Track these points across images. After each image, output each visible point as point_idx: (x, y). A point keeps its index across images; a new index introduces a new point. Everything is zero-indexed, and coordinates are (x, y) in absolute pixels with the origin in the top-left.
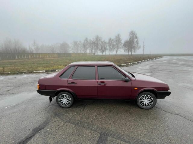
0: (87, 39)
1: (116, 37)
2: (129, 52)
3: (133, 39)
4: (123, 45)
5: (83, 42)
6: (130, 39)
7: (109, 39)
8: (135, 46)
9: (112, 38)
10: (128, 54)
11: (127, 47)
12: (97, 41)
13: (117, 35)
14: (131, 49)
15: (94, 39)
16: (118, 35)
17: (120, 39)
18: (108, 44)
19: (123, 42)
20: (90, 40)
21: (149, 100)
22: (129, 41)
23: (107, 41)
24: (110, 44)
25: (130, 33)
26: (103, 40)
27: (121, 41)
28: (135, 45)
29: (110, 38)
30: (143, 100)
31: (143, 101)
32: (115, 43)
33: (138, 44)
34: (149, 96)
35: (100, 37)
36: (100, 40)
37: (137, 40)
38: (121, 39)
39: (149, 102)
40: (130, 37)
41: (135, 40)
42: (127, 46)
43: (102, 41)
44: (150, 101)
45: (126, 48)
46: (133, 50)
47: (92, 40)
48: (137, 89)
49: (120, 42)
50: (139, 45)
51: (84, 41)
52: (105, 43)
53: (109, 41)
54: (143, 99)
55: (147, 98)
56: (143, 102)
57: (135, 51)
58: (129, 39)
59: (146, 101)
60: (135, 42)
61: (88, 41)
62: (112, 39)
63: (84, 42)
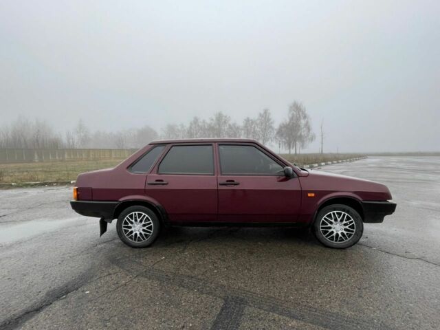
0: (196, 120)
1: (260, 115)
2: (290, 148)
3: (298, 119)
4: (275, 132)
5: (187, 126)
6: (291, 119)
7: (245, 120)
8: (303, 134)
9: (252, 117)
10: (287, 152)
11: (285, 138)
12: (219, 125)
13: (262, 112)
14: (295, 141)
15: (212, 120)
16: (266, 112)
17: (269, 120)
18: (243, 132)
19: (276, 126)
20: (204, 122)
21: (345, 225)
22: (289, 124)
23: (241, 123)
24: (248, 130)
25: (291, 107)
26: (231, 122)
27: (272, 123)
28: (303, 132)
29: (248, 118)
30: (329, 225)
31: (330, 228)
32: (257, 129)
33: (309, 129)
34: (344, 215)
35: (226, 117)
36: (225, 122)
37: (307, 122)
38: (272, 121)
39: (345, 230)
40: (290, 116)
41: (303, 122)
42: (284, 135)
43: (229, 125)
44: (347, 227)
45: (284, 140)
46: (298, 144)
47: (208, 121)
48: (313, 195)
49: (271, 127)
50: (311, 132)
51: (191, 124)
52: (238, 128)
53: (246, 124)
54: (331, 223)
55: (339, 219)
56: (330, 231)
57: (302, 146)
58: (288, 120)
59: (338, 228)
60: (302, 126)
61: (200, 124)
62: (251, 120)
63: (191, 128)
